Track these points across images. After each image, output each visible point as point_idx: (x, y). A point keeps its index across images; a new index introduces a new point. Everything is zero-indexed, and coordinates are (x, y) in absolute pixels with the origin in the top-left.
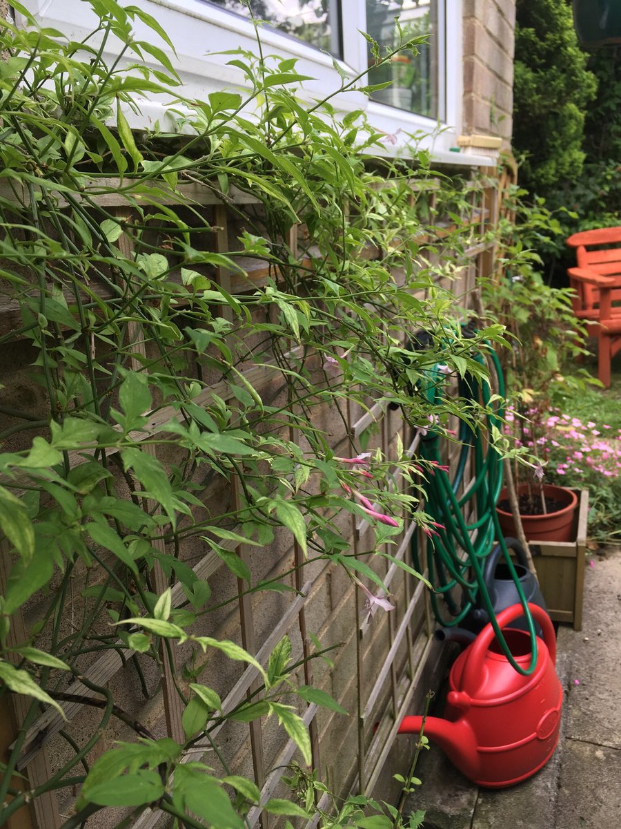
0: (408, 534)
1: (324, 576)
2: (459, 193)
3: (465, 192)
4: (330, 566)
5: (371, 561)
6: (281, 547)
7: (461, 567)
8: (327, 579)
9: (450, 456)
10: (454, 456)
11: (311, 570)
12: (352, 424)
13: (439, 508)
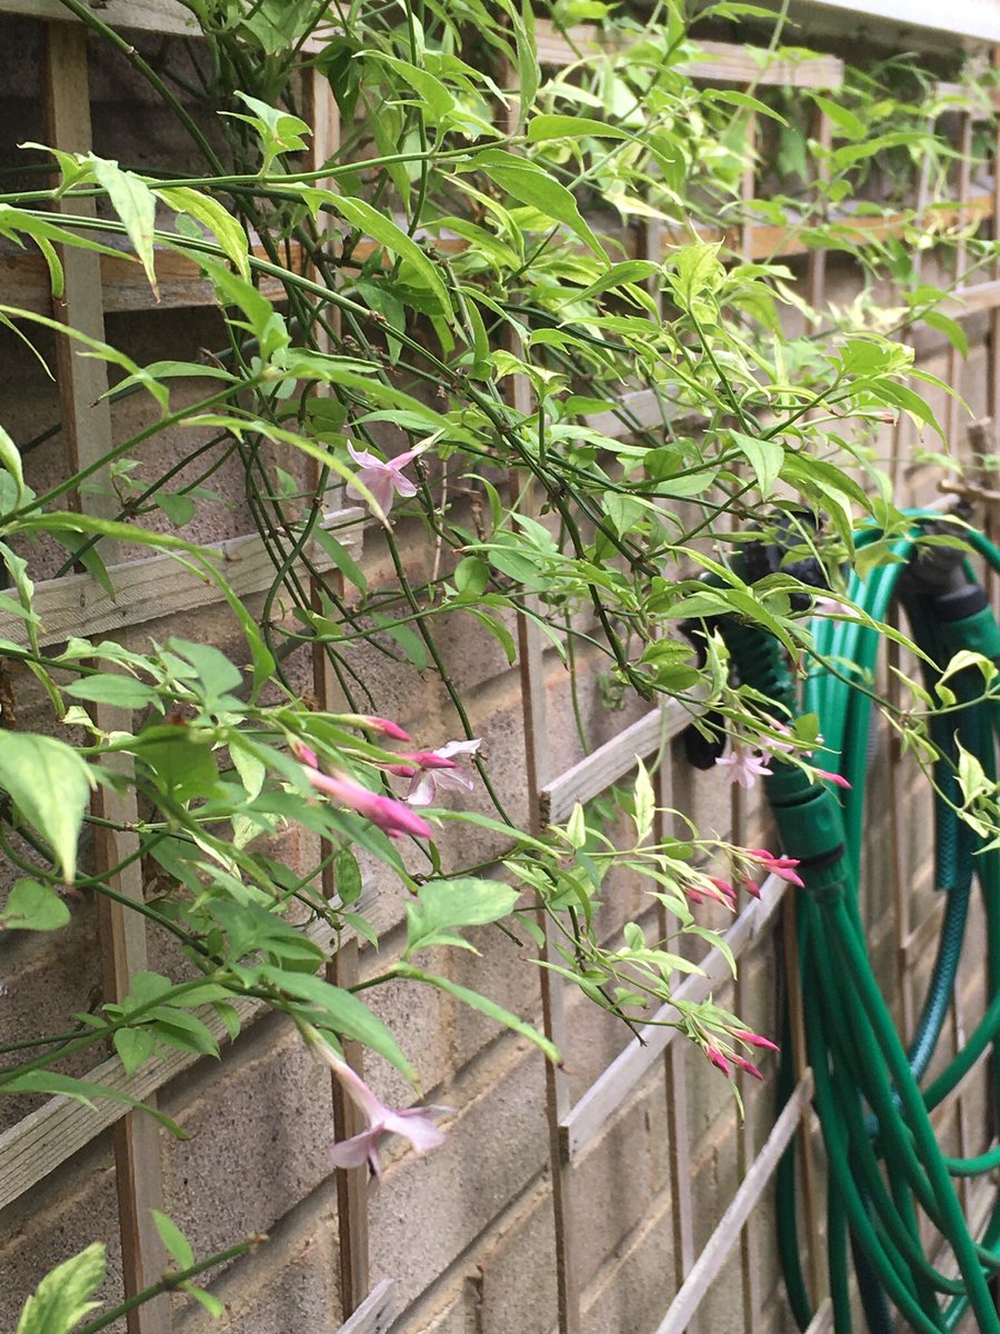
0: (759, 1171)
1: (456, 1283)
2: (910, 109)
3: (933, 109)
4: (478, 1253)
5: (627, 1255)
6: (298, 1164)
7: (940, 1297)
8: (467, 1295)
9: (907, 941)
10: (923, 946)
11: (409, 1259)
12: (540, 780)
13: (864, 1103)
